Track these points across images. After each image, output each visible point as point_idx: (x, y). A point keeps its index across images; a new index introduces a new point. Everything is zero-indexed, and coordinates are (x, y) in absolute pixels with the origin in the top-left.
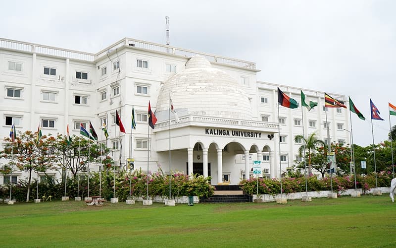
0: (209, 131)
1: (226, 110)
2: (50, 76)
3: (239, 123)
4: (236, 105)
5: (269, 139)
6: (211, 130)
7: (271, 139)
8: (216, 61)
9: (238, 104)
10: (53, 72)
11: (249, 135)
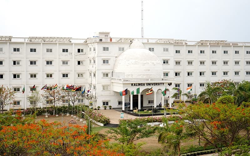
0: (133, 85)
1: (143, 73)
2: (65, 53)
3: (150, 80)
4: (149, 70)
5: (169, 85)
6: (135, 84)
7: (170, 86)
8: (148, 42)
9: (150, 70)
10: (67, 51)
11: (156, 85)
